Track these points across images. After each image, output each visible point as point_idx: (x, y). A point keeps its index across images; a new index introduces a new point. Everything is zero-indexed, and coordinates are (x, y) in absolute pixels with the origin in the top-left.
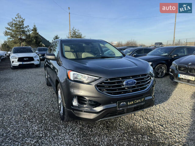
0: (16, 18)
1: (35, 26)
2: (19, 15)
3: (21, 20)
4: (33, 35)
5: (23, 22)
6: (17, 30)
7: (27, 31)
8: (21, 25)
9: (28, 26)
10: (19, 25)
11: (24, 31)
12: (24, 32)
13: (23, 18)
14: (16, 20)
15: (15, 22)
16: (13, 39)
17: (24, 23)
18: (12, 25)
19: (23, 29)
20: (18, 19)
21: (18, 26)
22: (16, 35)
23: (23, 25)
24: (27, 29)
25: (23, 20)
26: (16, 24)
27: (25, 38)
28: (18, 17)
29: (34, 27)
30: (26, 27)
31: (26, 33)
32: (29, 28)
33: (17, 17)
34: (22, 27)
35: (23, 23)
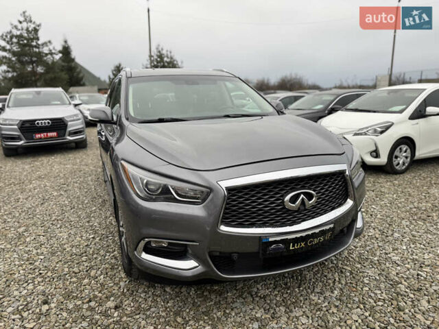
0: (20, 22)
1: (66, 42)
2: (27, 14)
3: (33, 26)
4: (63, 64)
5: (36, 30)
9: (50, 42)
10: (28, 40)
11: (40, 53)
12: (39, 56)
13: (38, 24)
14: (19, 25)
15: (18, 33)
16: (15, 74)
18: (12, 38)
19: (38, 48)
20: (25, 25)
21: (25, 41)
22: (22, 62)
23: (38, 39)
24: (47, 48)
26: (20, 37)
28: (26, 19)
29: (64, 44)
30: (45, 44)
31: (45, 59)
32: (51, 47)
33: (22, 19)
34: (34, 44)
35: (37, 35)
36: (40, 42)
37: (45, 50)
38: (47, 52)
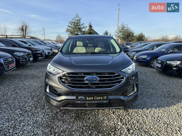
1: (90, 23)
2: (78, 15)
5: (80, 20)
6: (75, 28)
8: (78, 23)
9: (83, 24)
11: (80, 28)
15: (74, 21)
18: (72, 23)
19: (80, 26)
20: (76, 18)
21: (76, 24)
22: (74, 31)
26: (74, 23)
33: (76, 16)
36: (80, 24)
37: (82, 27)
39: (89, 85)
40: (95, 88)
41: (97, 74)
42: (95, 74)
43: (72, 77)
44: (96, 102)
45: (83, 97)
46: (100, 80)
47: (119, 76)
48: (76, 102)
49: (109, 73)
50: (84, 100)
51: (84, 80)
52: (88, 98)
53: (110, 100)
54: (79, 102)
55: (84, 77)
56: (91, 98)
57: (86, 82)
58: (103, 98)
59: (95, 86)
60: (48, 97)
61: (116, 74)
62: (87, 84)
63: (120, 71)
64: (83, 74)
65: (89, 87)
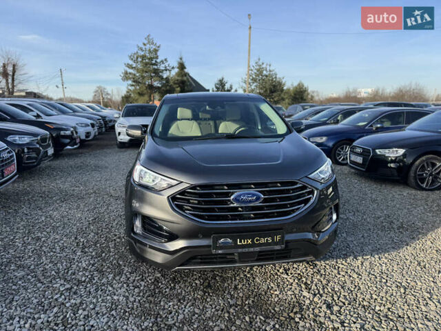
0: (144, 44)
1: (181, 59)
2: (151, 38)
3: (154, 47)
4: (177, 78)
5: (156, 51)
6: (145, 70)
7: (163, 70)
8: (151, 59)
9: (166, 60)
10: (149, 59)
11: (157, 70)
12: (157, 72)
13: (158, 45)
14: (144, 47)
15: (142, 53)
16: (138, 87)
17: (159, 53)
18: (137, 58)
19: (157, 65)
20: (148, 47)
21: (147, 61)
22: (143, 77)
23: (157, 58)
24: (163, 65)
25: (157, 48)
26: (143, 57)
27: (159, 85)
28: (149, 42)
29: (179, 60)
30: (162, 61)
31: (161, 74)
32: (166, 64)
33: (146, 42)
34: (154, 62)
35: (156, 54)
36: (158, 61)
37: (162, 67)
38: (164, 69)
39: (240, 211)
40: (253, 218)
41: (257, 185)
42: (252, 186)
43: (200, 195)
44: (257, 249)
45: (229, 240)
46: (265, 201)
47: (304, 187)
48: (214, 252)
49: (283, 184)
50: (231, 247)
51: (229, 201)
52: (241, 242)
53: (287, 242)
54: (220, 252)
55: (228, 195)
56: (247, 241)
57: (232, 205)
58: (273, 239)
59: (253, 214)
60: (138, 244)
61: (298, 186)
62: (235, 209)
63: (306, 177)
64: (226, 188)
65: (241, 217)
